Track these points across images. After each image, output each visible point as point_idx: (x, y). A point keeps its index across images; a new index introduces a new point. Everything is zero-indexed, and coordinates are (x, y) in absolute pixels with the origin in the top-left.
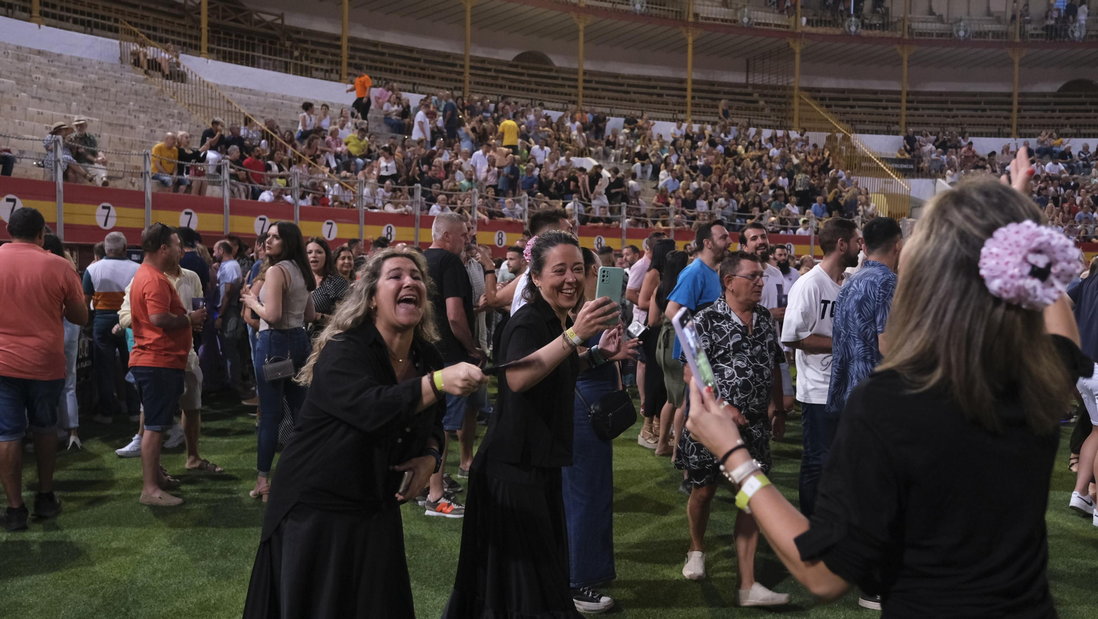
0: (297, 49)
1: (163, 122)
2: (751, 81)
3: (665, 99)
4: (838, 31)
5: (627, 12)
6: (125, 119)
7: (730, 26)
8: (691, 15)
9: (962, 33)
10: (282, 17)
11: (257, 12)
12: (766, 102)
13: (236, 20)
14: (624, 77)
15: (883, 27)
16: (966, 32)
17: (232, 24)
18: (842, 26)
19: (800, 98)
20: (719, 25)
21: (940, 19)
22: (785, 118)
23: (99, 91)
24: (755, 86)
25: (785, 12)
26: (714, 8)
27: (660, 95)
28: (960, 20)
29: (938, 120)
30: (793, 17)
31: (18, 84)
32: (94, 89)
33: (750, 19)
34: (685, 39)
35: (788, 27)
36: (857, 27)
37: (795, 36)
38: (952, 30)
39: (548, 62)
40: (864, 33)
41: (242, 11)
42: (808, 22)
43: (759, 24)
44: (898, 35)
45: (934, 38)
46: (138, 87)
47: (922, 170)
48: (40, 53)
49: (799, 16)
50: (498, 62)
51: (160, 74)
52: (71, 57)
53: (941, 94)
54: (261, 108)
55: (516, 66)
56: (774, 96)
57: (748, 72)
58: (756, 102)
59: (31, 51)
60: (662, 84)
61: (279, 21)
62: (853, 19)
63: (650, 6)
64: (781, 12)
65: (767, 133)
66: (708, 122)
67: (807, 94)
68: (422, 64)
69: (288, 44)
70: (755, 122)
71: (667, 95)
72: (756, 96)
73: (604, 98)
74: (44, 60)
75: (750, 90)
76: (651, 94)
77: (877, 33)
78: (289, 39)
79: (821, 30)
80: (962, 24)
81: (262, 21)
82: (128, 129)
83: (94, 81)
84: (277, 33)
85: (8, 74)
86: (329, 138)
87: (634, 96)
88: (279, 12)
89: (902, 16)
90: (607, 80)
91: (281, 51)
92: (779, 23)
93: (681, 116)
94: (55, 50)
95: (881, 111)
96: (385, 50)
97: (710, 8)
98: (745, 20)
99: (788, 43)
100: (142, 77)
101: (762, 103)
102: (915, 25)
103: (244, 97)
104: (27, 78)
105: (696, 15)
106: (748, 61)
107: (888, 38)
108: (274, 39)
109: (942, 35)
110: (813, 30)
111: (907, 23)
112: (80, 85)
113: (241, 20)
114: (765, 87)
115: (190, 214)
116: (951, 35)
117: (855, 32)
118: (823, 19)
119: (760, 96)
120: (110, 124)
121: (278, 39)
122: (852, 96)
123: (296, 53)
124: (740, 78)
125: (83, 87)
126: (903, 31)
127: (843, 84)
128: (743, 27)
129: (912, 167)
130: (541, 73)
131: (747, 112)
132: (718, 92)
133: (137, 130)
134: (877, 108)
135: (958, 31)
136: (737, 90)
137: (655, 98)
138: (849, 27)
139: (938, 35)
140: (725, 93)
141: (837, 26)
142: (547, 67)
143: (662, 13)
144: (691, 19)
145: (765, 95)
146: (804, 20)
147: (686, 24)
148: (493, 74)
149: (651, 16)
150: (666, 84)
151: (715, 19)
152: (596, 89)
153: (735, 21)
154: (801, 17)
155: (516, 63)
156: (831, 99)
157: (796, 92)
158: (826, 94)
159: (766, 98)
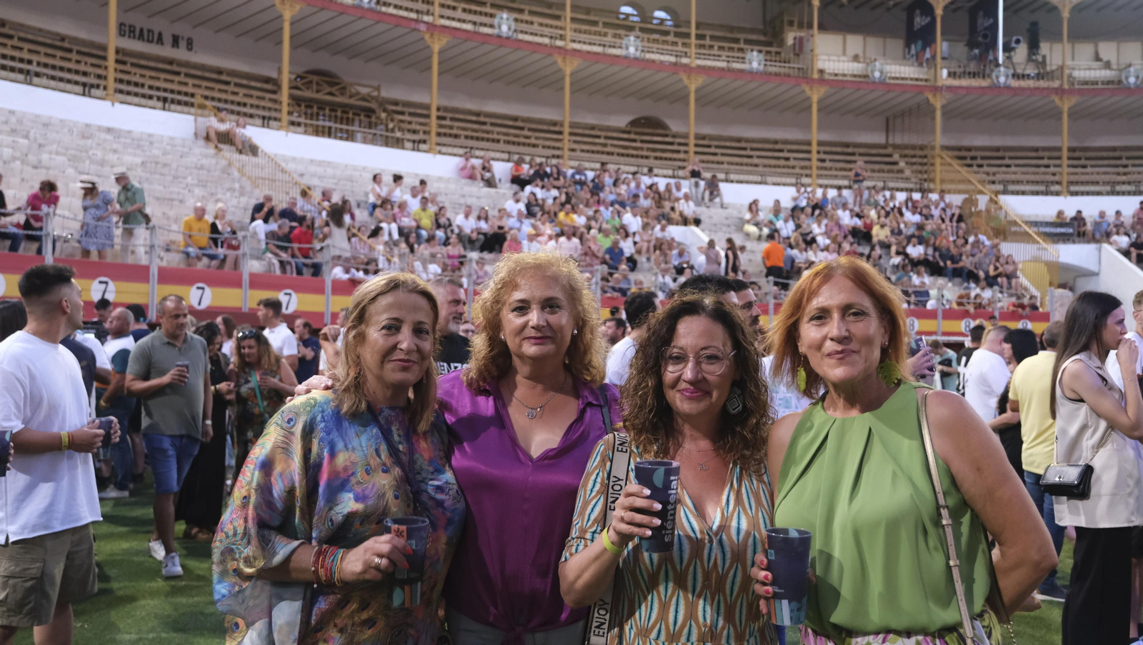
0: (392, 120)
1: (219, 196)
2: (891, 141)
3: (792, 163)
4: (984, 83)
5: (742, 71)
6: (179, 193)
7: (860, 82)
8: (815, 72)
9: (1132, 80)
10: (378, 89)
11: (351, 85)
12: (907, 163)
13: (331, 94)
14: (747, 140)
15: (1039, 76)
16: (1137, 77)
17: (328, 98)
18: (989, 76)
19: (942, 158)
20: (847, 81)
21: (1108, 65)
22: (925, 180)
23: (160, 166)
24: (896, 147)
25: (925, 64)
26: (841, 64)
27: (787, 159)
28: (1130, 65)
29: (1107, 178)
30: (933, 70)
31: (69, 160)
32: (153, 165)
33: (882, 72)
34: (809, 98)
35: (926, 80)
36: (1007, 76)
37: (936, 89)
38: (1120, 76)
39: (664, 127)
40: (1015, 83)
41: (337, 84)
42: (950, 74)
43: (893, 78)
44: (1056, 84)
45: (1100, 86)
46: (204, 161)
47: (1084, 234)
48: (109, 130)
49: (939, 66)
50: (608, 129)
51: (233, 148)
52: (142, 133)
53: (1114, 149)
54: (335, 181)
55: (629, 132)
56: (914, 156)
57: (887, 131)
58: (895, 163)
59: (100, 129)
60: (789, 147)
61: (375, 94)
62: (1002, 69)
63: (768, 63)
64: (921, 65)
65: (901, 197)
66: (832, 187)
67: (950, 153)
68: (526, 133)
69: (383, 115)
70: (891, 185)
71: (795, 159)
72: (896, 157)
73: (722, 163)
74: (109, 137)
75: (889, 150)
76: (778, 158)
77: (1030, 83)
78: (385, 110)
79: (965, 82)
80: (1132, 69)
81: (358, 93)
82: (176, 203)
83: (157, 157)
84: (373, 105)
85: (63, 151)
86: (396, 210)
87: (756, 161)
88: (375, 83)
89: (1060, 63)
90: (728, 144)
91: (376, 125)
92: (916, 76)
93: (805, 180)
94: (126, 127)
95: (1043, 170)
96: (487, 120)
97: (836, 64)
98: (877, 74)
99: (927, 99)
100: (212, 151)
101: (902, 164)
102: (1076, 74)
103: (320, 170)
104: (84, 154)
105: (821, 72)
106: (887, 120)
107: (1044, 89)
108: (369, 112)
109: (1109, 83)
110: (956, 83)
111: (1067, 72)
112: (139, 160)
113: (337, 93)
114: (906, 147)
115: (203, 288)
116: (1120, 82)
117: (1005, 83)
118: (968, 70)
119: (901, 156)
120: (158, 199)
121: (373, 111)
122: (1008, 154)
123: (391, 126)
124: (879, 138)
125: (143, 163)
126: (1062, 79)
127: (997, 141)
128: (874, 82)
129: (1071, 231)
130: (656, 139)
131: (881, 175)
132: (853, 154)
133: (187, 204)
134: (1038, 166)
135: (1127, 78)
136: (874, 151)
137: (782, 162)
138: (997, 77)
139: (1103, 83)
140: (861, 155)
141: (984, 77)
142: (662, 132)
143: (782, 70)
144: (816, 76)
145: (905, 156)
146: (945, 72)
147: (810, 81)
148: (602, 141)
149: (770, 74)
150: (794, 147)
151: (844, 75)
152: (715, 154)
153: (866, 76)
154: (941, 68)
155: (628, 129)
156: (983, 158)
157: (938, 151)
158: (978, 154)
159: (907, 159)
